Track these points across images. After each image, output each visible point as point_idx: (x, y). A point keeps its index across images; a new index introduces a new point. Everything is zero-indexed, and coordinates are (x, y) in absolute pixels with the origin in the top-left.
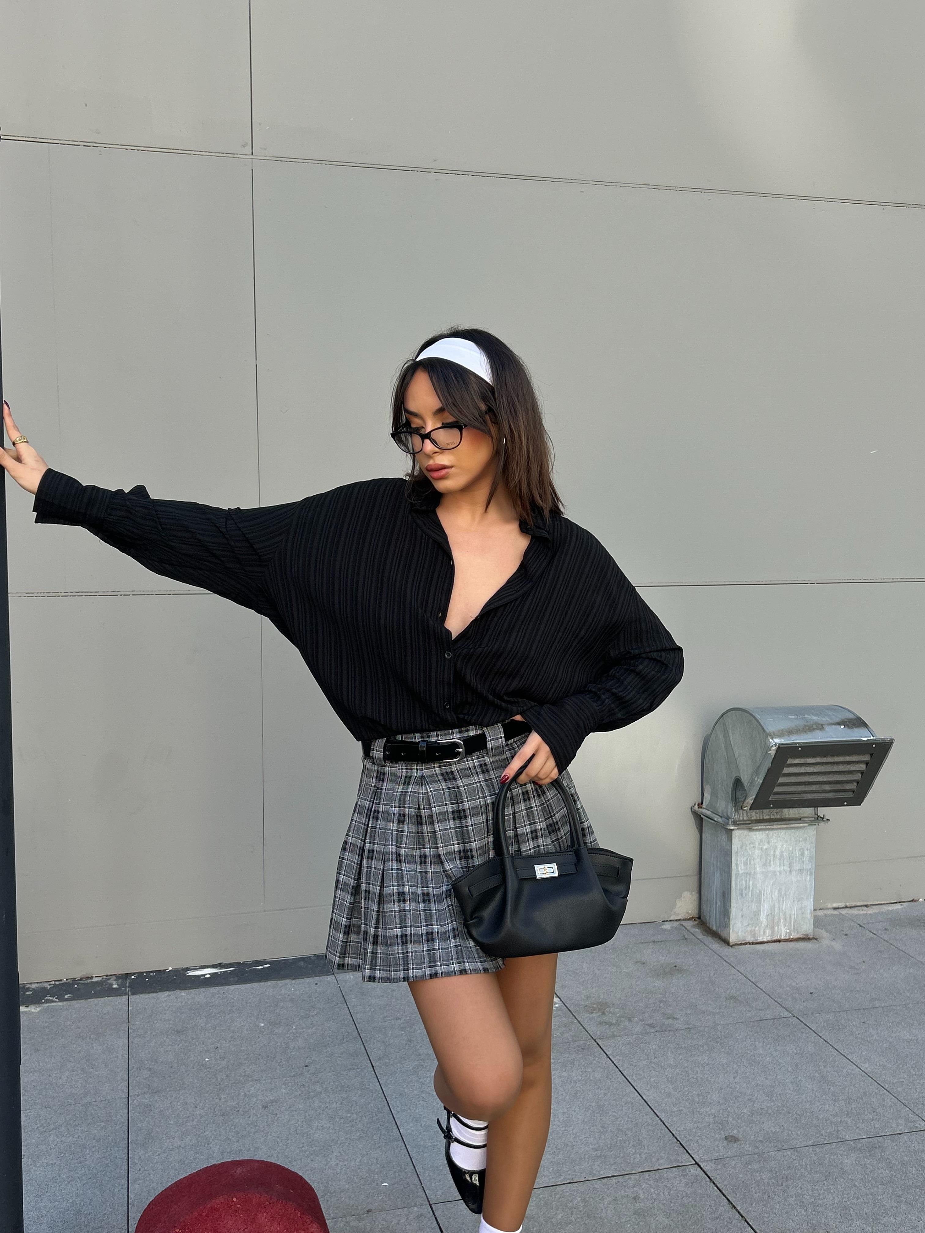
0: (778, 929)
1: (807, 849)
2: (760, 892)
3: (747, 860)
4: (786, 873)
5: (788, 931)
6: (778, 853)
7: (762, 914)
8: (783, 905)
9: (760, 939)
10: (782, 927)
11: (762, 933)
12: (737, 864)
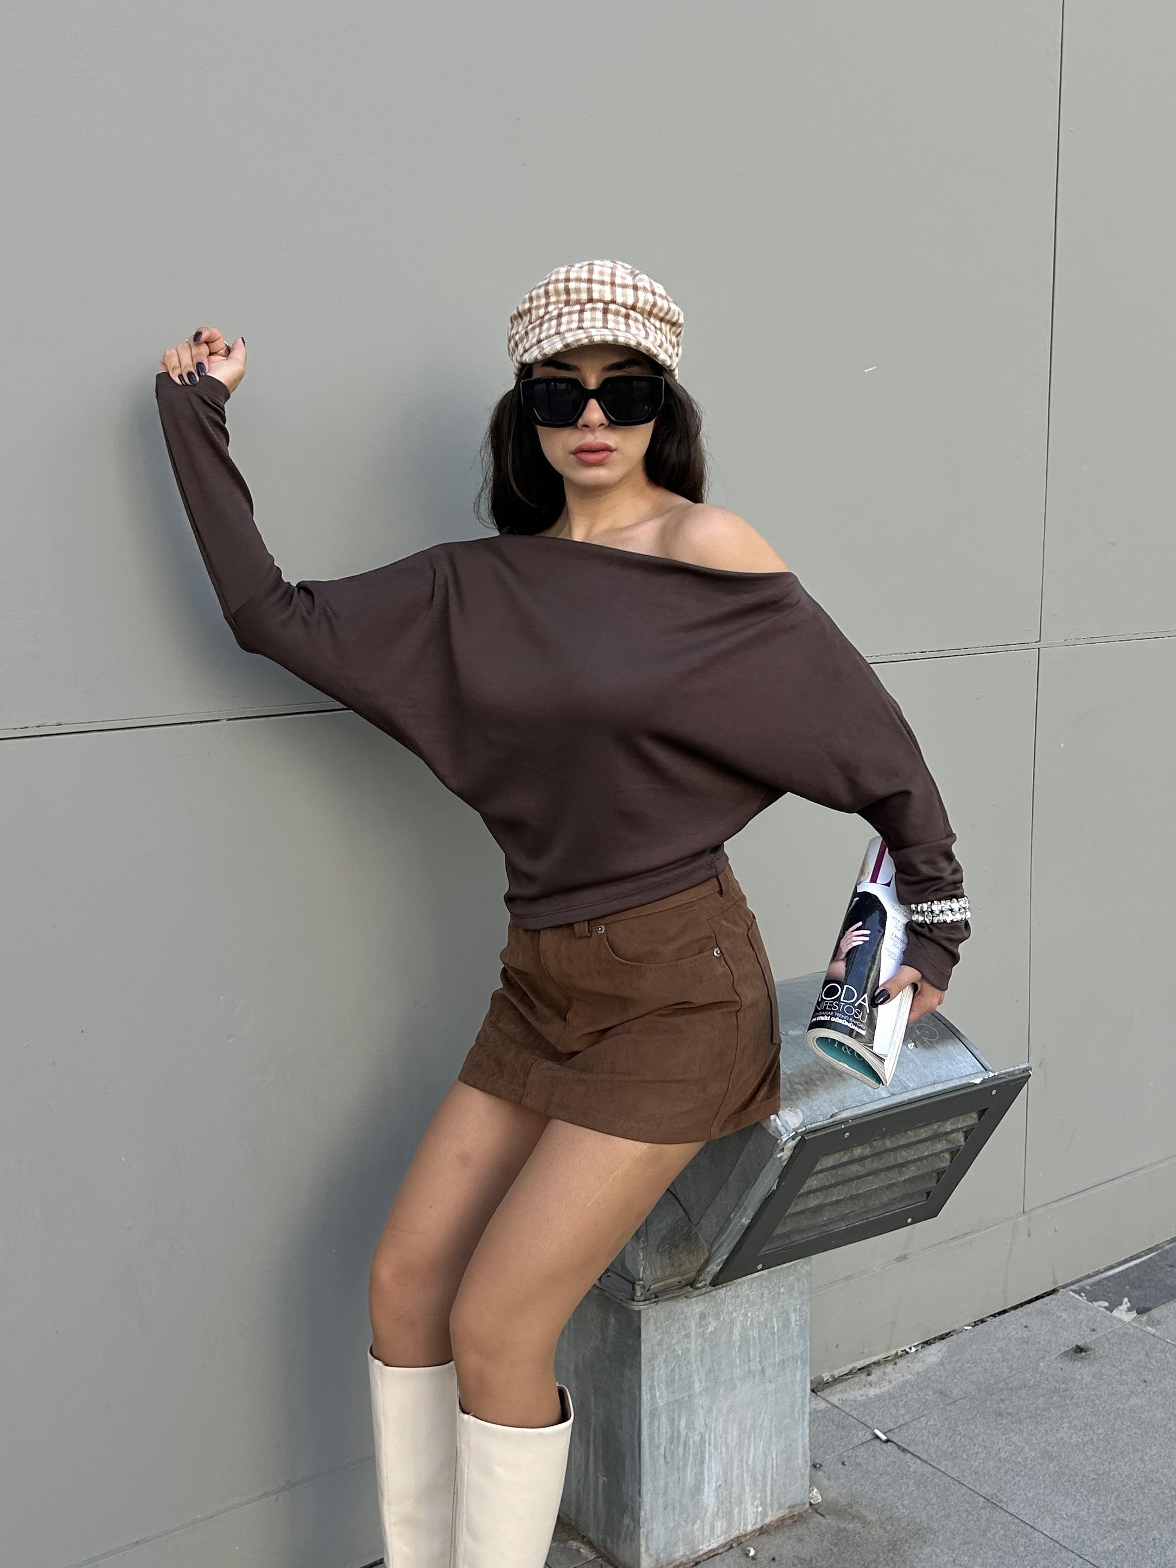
0: (740, 1512)
1: (795, 1310)
2: (702, 1440)
3: (673, 1370)
4: (754, 1377)
5: (760, 1509)
6: (736, 1336)
7: (706, 1489)
8: (748, 1452)
9: (705, 1548)
10: (748, 1507)
11: (707, 1532)
12: (652, 1388)
